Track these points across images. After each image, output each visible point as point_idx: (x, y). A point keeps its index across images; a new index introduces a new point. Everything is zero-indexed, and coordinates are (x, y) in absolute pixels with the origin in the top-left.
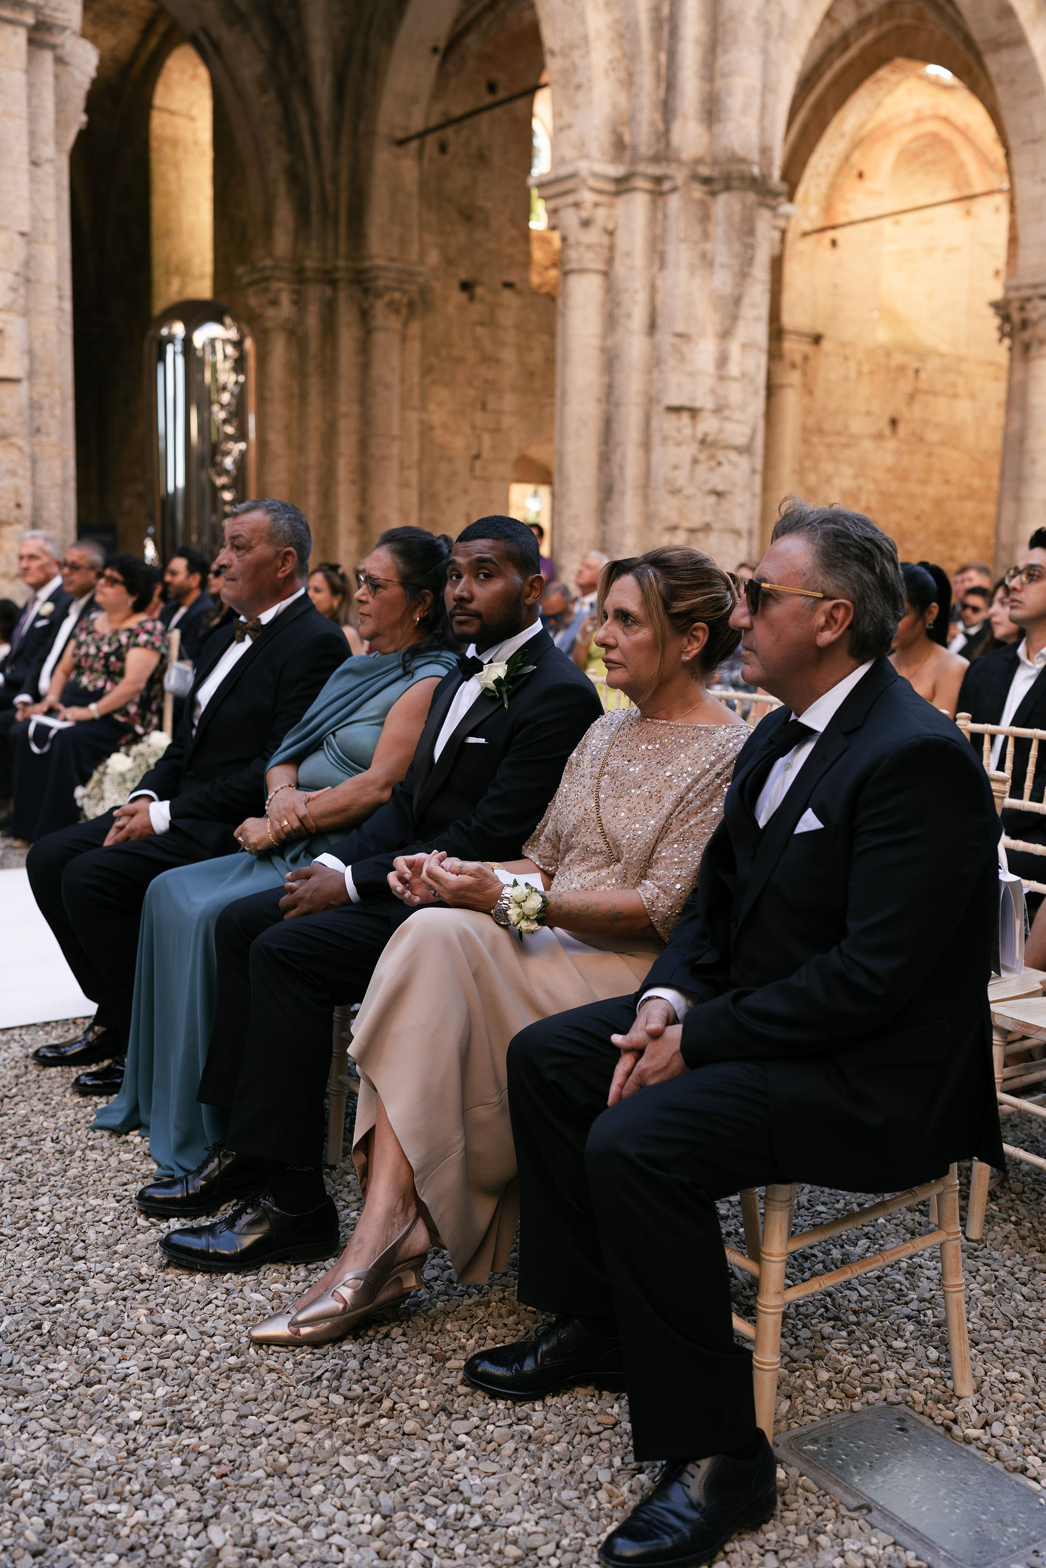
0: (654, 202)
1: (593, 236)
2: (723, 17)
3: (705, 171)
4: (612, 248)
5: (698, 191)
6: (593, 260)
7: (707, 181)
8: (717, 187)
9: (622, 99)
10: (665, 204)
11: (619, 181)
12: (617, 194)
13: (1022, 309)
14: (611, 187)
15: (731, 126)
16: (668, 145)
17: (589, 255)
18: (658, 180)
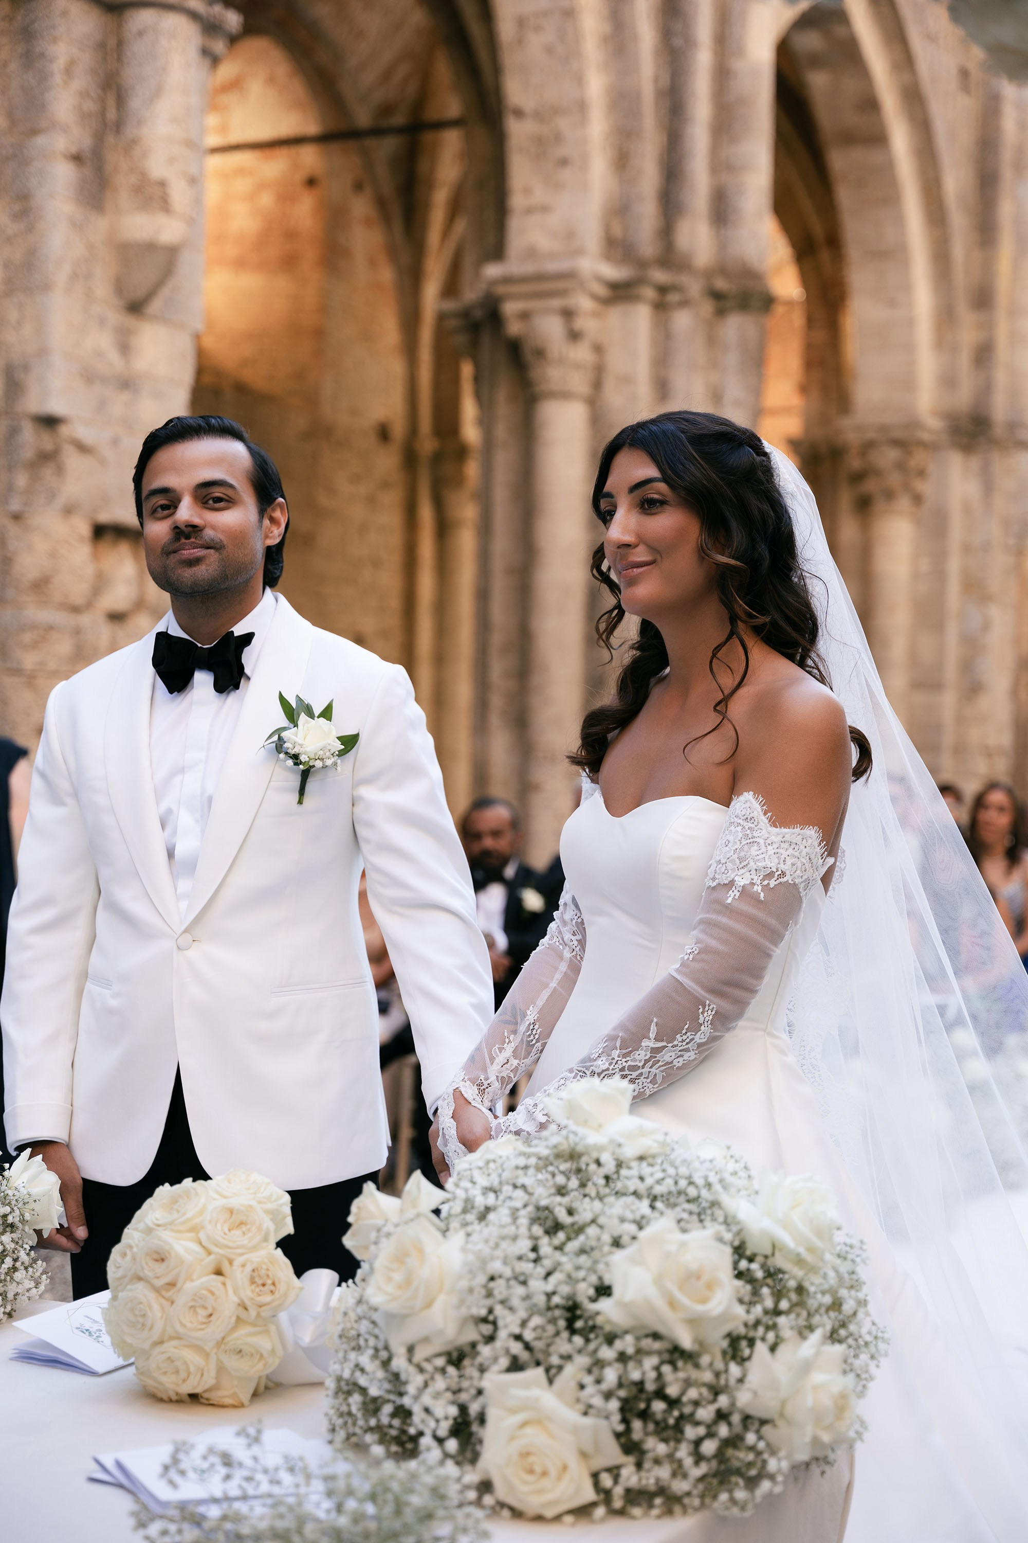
0: (655, 316)
1: (582, 353)
3: (721, 284)
4: (600, 369)
5: (707, 308)
8: (728, 304)
10: (667, 319)
13: (862, 454)
14: (604, 293)
15: (744, 230)
16: (671, 245)
17: (576, 376)
18: (663, 290)
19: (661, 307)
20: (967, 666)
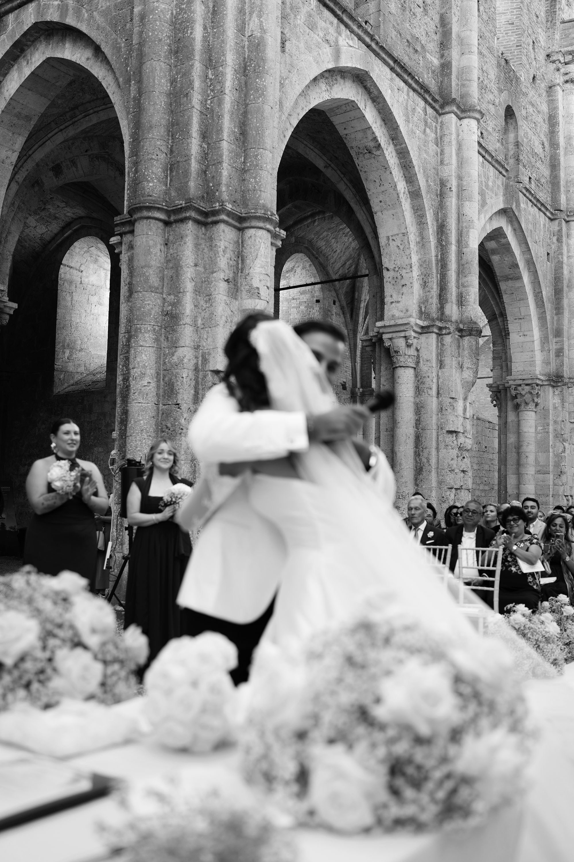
0: (437, 338)
1: (412, 352)
2: (463, 262)
3: (461, 326)
4: (418, 357)
5: (457, 335)
6: (411, 362)
7: (460, 330)
8: (464, 333)
9: (421, 292)
10: (442, 339)
11: (422, 327)
12: (421, 333)
13: (516, 389)
14: (419, 330)
15: (469, 308)
16: (443, 314)
17: (410, 360)
18: (440, 329)
19: (439, 335)
20: (557, 465)
